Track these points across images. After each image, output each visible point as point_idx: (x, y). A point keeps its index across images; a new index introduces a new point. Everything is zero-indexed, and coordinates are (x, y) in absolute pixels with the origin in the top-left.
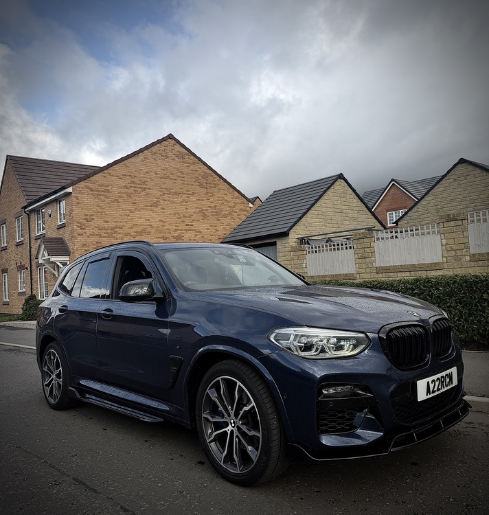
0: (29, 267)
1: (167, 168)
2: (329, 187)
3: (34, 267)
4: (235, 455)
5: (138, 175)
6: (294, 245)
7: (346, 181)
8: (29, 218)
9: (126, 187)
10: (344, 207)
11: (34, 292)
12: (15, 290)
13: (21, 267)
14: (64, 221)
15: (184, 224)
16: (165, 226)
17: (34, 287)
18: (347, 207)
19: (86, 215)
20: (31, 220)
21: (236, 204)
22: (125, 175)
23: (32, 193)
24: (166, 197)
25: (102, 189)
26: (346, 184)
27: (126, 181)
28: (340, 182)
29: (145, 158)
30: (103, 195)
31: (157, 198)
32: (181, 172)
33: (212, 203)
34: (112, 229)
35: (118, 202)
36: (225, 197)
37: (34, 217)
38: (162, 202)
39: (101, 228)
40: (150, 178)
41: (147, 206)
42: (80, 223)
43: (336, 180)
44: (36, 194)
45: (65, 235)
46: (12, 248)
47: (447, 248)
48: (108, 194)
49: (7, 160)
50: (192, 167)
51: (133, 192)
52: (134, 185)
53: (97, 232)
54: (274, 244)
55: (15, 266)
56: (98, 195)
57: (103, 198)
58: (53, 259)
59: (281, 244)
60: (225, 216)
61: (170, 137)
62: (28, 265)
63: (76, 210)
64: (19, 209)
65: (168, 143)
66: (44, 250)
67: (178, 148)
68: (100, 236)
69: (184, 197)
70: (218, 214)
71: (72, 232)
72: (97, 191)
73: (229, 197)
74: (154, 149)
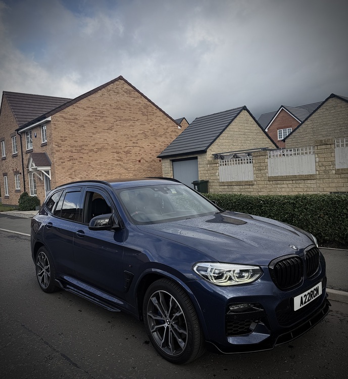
0: (23, 172)
1: (118, 102)
2: (236, 117)
3: (25, 173)
4: (170, 344)
5: (98, 107)
6: (210, 159)
7: (248, 111)
8: (21, 138)
9: (89, 116)
10: (246, 131)
11: (27, 190)
12: (13, 188)
13: (16, 173)
14: (46, 141)
15: (131, 142)
16: (118, 144)
17: (26, 187)
18: (249, 131)
19: (62, 137)
20: (22, 139)
21: (168, 127)
22: (88, 107)
23: (23, 120)
24: (118, 123)
25: (72, 117)
26: (248, 114)
27: (89, 111)
28: (244, 113)
29: (102, 94)
30: (73, 122)
31: (112, 124)
32: (129, 104)
33: (152, 126)
34: (81, 146)
35: (84, 127)
36: (161, 122)
37: (24, 137)
38: (115, 127)
39: (72, 146)
40: (107, 109)
41: (105, 130)
42: (57, 143)
43: (241, 111)
44: (25, 120)
45: (47, 151)
46: (10, 159)
47: (319, 165)
48: (77, 122)
49: (3, 95)
50: (137, 100)
51: (94, 119)
52: (95, 115)
53: (69, 148)
54: (196, 158)
55: (12, 171)
56: (69, 122)
57: (73, 124)
58: (39, 168)
59: (201, 159)
60: (161, 136)
61: (121, 78)
62: (21, 171)
63: (54, 133)
64: (13, 131)
65: (119, 83)
66: (32, 162)
67: (126, 86)
68: (72, 152)
69: (131, 123)
70: (156, 134)
71: (52, 149)
72: (69, 119)
73: (163, 122)
74: (109, 87)
